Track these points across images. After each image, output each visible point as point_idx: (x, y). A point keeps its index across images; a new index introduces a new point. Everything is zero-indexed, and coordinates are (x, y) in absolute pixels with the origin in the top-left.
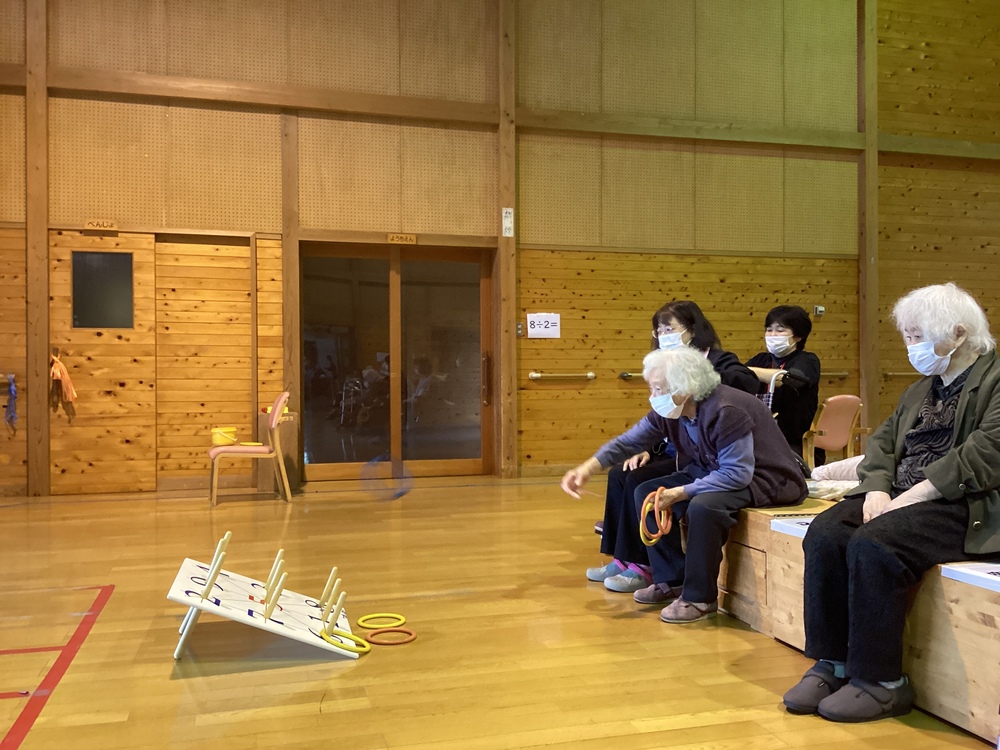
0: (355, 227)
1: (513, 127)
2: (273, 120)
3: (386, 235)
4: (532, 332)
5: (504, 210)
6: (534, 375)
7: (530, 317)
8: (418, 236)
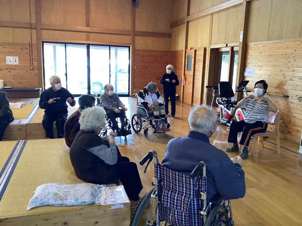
1: (246, 2)
5: (241, 32)
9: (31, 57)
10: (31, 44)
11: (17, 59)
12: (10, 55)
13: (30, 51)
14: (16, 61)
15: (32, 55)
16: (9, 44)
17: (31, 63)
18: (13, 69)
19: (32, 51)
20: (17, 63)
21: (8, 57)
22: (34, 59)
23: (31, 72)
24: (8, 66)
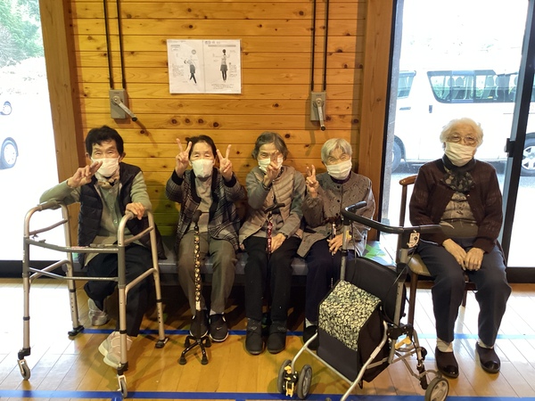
9: (320, 40)
11: (235, 59)
12: (188, 31)
15: (326, 28)
17: (319, 79)
18: (210, 119)
20: (234, 85)
21: (178, 42)
22: (340, 51)
23: (313, 137)
24: (178, 102)
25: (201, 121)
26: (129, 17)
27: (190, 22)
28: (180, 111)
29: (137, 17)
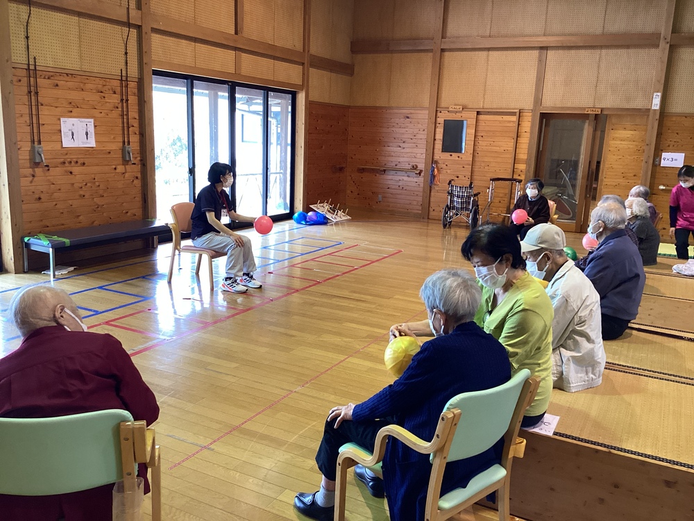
0: (569, 105)
1: (668, 45)
2: (536, 53)
3: (584, 109)
4: (663, 163)
5: (655, 94)
6: (662, 187)
7: (664, 155)
8: (602, 110)
9: (125, 120)
10: (124, 78)
11: (91, 129)
12: (70, 114)
13: (122, 100)
14: (87, 134)
15: (127, 115)
16: (67, 74)
17: (126, 140)
18: (80, 161)
19: (127, 100)
20: (92, 143)
21: (66, 119)
22: (133, 126)
23: (125, 169)
24: (65, 152)
25: (77, 162)
26: (42, 105)
27: (71, 109)
28: (67, 157)
29: (46, 105)
